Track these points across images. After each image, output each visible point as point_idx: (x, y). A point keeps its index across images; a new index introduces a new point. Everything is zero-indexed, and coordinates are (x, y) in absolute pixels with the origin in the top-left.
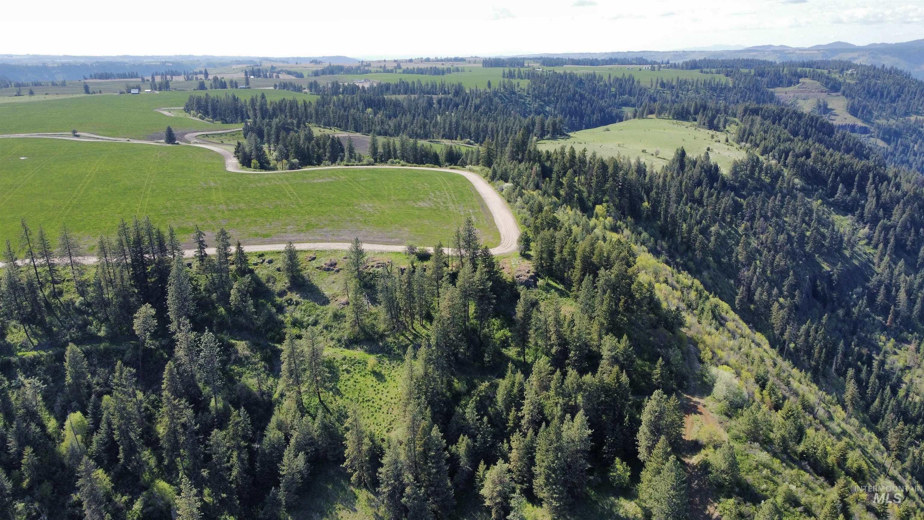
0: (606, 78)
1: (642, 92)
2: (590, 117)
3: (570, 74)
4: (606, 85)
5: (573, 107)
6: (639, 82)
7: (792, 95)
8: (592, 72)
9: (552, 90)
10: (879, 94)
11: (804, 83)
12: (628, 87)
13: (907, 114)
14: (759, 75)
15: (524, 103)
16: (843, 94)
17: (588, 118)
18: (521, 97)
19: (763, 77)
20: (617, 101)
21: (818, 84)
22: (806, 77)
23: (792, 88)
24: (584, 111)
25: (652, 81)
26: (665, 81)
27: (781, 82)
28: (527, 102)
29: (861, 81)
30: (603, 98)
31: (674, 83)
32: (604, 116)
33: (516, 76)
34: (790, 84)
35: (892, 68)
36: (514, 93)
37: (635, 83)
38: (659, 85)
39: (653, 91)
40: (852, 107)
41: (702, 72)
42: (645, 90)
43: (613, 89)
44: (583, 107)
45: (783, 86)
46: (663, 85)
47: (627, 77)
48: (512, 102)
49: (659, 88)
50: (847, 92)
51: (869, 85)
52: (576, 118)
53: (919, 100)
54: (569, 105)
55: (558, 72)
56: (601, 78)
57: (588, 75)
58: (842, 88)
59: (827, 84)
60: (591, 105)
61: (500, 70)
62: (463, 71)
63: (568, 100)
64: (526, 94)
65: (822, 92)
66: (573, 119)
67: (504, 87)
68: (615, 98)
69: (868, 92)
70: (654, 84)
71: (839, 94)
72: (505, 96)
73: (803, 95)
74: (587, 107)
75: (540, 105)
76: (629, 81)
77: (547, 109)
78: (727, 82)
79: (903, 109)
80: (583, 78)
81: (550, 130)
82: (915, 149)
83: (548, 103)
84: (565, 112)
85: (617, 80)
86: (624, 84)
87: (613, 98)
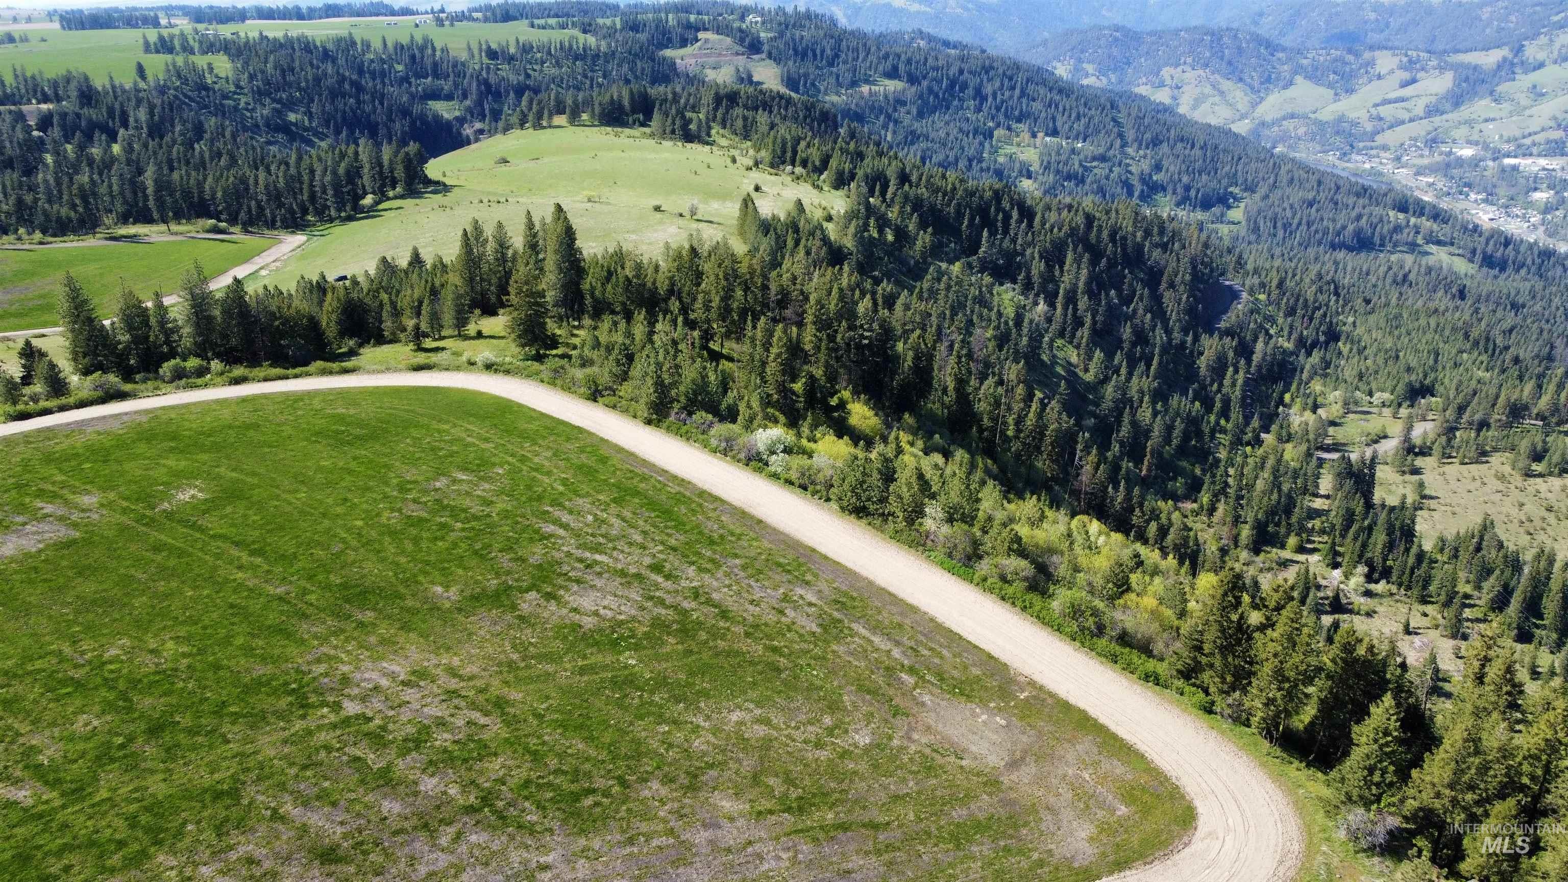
0: (377, 44)
1: (459, 70)
3: (298, 39)
4: (383, 61)
5: (347, 109)
6: (445, 50)
7: (693, 61)
8: (344, 33)
9: (290, 78)
10: (810, 54)
11: (707, 41)
12: (428, 62)
13: (854, 84)
14: (632, 29)
15: (236, 108)
16: (770, 56)
18: (225, 97)
19: (637, 31)
20: (414, 89)
21: (729, 40)
22: (706, 29)
23: (688, 50)
25: (470, 49)
26: (494, 46)
27: (670, 40)
28: (242, 105)
29: (781, 35)
31: (512, 50)
32: (414, 122)
33: (178, 47)
34: (684, 43)
35: (808, 11)
36: (206, 88)
37: (438, 53)
38: (484, 54)
39: (477, 67)
40: (789, 79)
41: (533, 26)
42: (463, 64)
43: (400, 68)
44: (367, 108)
45: (674, 47)
46: (492, 54)
47: (419, 39)
48: (206, 107)
49: (486, 60)
50: (774, 51)
51: (793, 40)
53: (864, 60)
54: (340, 107)
55: (271, 35)
56: (367, 45)
57: (339, 41)
58: (766, 48)
59: (742, 41)
60: (382, 104)
61: (131, 37)
62: (25, 39)
63: (335, 94)
64: (232, 88)
65: (737, 54)
67: (179, 76)
68: (410, 84)
69: (795, 51)
70: (476, 52)
71: (764, 56)
72: (186, 96)
73: (712, 60)
74: (375, 107)
75: (274, 109)
76: (427, 48)
77: (292, 117)
78: (598, 46)
79: (849, 76)
80: (330, 46)
82: (889, 138)
83: (291, 105)
84: (336, 123)
85: (399, 47)
86: (418, 55)
87: (406, 85)
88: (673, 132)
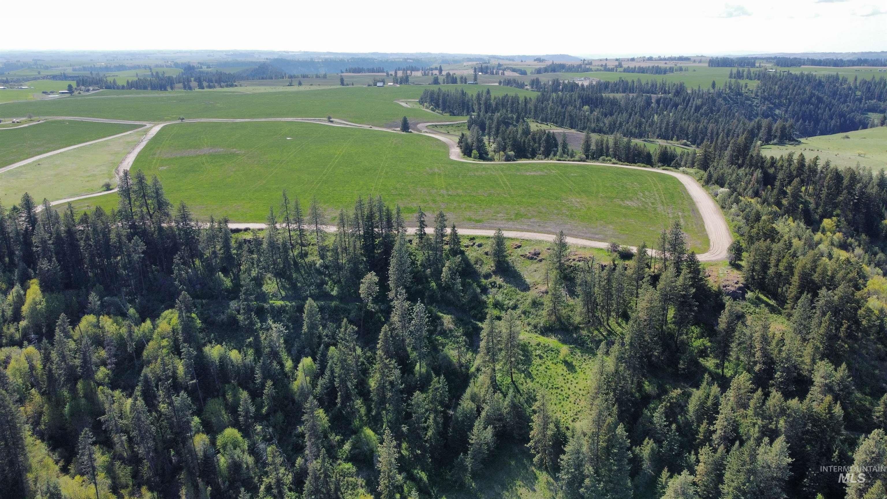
0: (851, 80)
2: (827, 122)
3: (807, 76)
4: (850, 88)
5: (808, 111)
8: (834, 73)
9: (785, 93)
15: (750, 105)
17: (824, 123)
18: (748, 99)
20: (862, 106)
24: (820, 116)
28: (755, 104)
30: (845, 102)
32: (845, 121)
33: (745, 76)
36: (741, 94)
43: (859, 93)
44: (819, 111)
47: (877, 79)
48: (737, 103)
52: (810, 122)
54: (803, 108)
55: (793, 73)
56: (845, 80)
57: (829, 77)
60: (830, 110)
61: (727, 70)
62: (687, 70)
63: (803, 103)
64: (753, 96)
66: (807, 123)
67: (730, 88)
68: (861, 102)
72: (729, 97)
74: (825, 111)
75: (769, 108)
76: (880, 83)
77: (777, 112)
80: (823, 80)
81: (778, 134)
83: (778, 106)
84: (798, 116)
85: (864, 82)
86: (873, 87)
87: (857, 103)
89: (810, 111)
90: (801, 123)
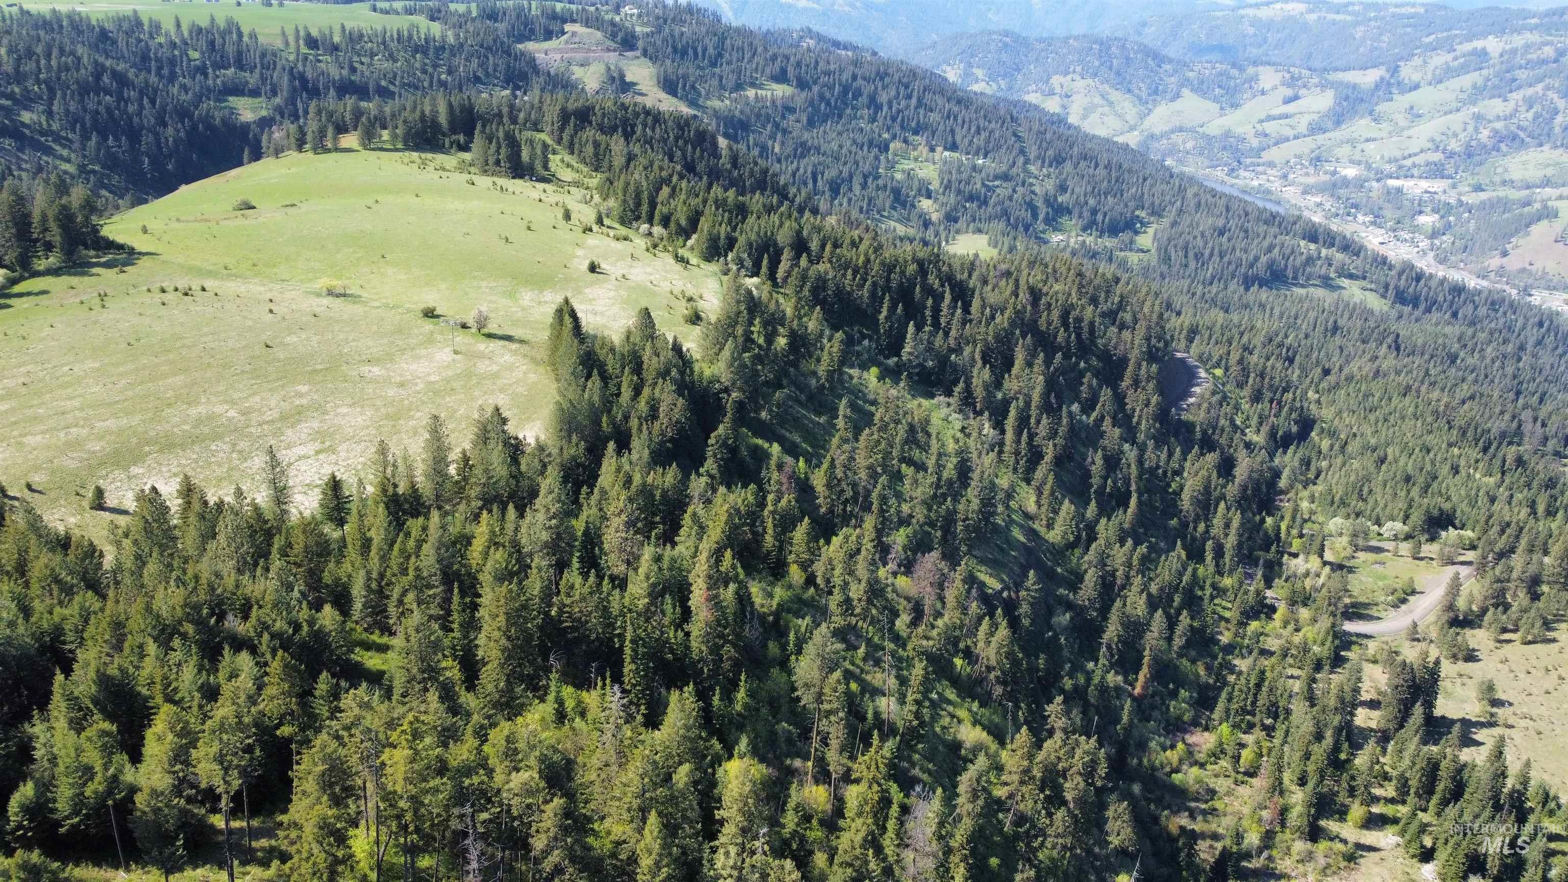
0: (168, 25)
1: (268, 59)
2: (156, 135)
3: (69, 17)
4: (173, 45)
5: (102, 109)
6: (253, 36)
7: (558, 57)
8: (127, 9)
9: (29, 66)
10: (691, 52)
11: (574, 34)
12: (230, 50)
13: (739, 87)
14: (490, 17)
16: (645, 53)
17: (151, 138)
19: (496, 20)
20: (210, 82)
21: (599, 34)
22: (574, 21)
23: (553, 44)
24: (136, 120)
25: (283, 33)
26: (315, 33)
27: (532, 31)
29: (659, 30)
30: (172, 78)
31: (337, 39)
32: (194, 127)
34: (548, 35)
35: (689, 4)
37: (246, 39)
38: (301, 42)
39: (292, 58)
40: (665, 80)
41: (375, 9)
42: (274, 55)
43: (195, 55)
44: (131, 109)
45: (536, 40)
46: (312, 43)
47: (222, 23)
49: (304, 50)
50: (650, 50)
51: (672, 36)
52: (117, 139)
53: (750, 61)
54: (91, 106)
55: (32, 8)
56: (156, 27)
57: (120, 20)
58: (640, 44)
59: (613, 36)
60: (153, 102)
63: (84, 90)
65: (608, 50)
66: (111, 141)
68: (206, 75)
69: (675, 50)
70: (291, 40)
71: (638, 53)
73: (579, 56)
74: (142, 107)
76: (231, 32)
77: (26, 117)
78: (443, 37)
79: (733, 78)
80: (108, 26)
82: (777, 150)
83: (25, 102)
84: (83, 126)
85: (198, 31)
86: (218, 41)
87: (199, 77)
88: (498, 163)
89: (108, 109)
90: (98, 143)
